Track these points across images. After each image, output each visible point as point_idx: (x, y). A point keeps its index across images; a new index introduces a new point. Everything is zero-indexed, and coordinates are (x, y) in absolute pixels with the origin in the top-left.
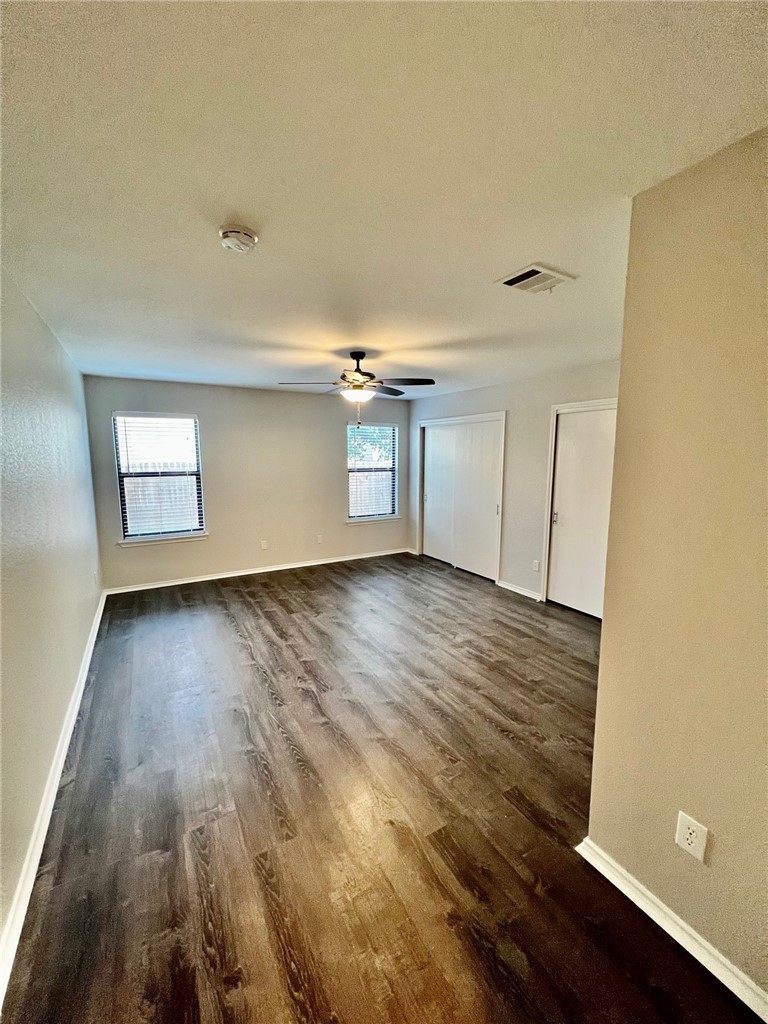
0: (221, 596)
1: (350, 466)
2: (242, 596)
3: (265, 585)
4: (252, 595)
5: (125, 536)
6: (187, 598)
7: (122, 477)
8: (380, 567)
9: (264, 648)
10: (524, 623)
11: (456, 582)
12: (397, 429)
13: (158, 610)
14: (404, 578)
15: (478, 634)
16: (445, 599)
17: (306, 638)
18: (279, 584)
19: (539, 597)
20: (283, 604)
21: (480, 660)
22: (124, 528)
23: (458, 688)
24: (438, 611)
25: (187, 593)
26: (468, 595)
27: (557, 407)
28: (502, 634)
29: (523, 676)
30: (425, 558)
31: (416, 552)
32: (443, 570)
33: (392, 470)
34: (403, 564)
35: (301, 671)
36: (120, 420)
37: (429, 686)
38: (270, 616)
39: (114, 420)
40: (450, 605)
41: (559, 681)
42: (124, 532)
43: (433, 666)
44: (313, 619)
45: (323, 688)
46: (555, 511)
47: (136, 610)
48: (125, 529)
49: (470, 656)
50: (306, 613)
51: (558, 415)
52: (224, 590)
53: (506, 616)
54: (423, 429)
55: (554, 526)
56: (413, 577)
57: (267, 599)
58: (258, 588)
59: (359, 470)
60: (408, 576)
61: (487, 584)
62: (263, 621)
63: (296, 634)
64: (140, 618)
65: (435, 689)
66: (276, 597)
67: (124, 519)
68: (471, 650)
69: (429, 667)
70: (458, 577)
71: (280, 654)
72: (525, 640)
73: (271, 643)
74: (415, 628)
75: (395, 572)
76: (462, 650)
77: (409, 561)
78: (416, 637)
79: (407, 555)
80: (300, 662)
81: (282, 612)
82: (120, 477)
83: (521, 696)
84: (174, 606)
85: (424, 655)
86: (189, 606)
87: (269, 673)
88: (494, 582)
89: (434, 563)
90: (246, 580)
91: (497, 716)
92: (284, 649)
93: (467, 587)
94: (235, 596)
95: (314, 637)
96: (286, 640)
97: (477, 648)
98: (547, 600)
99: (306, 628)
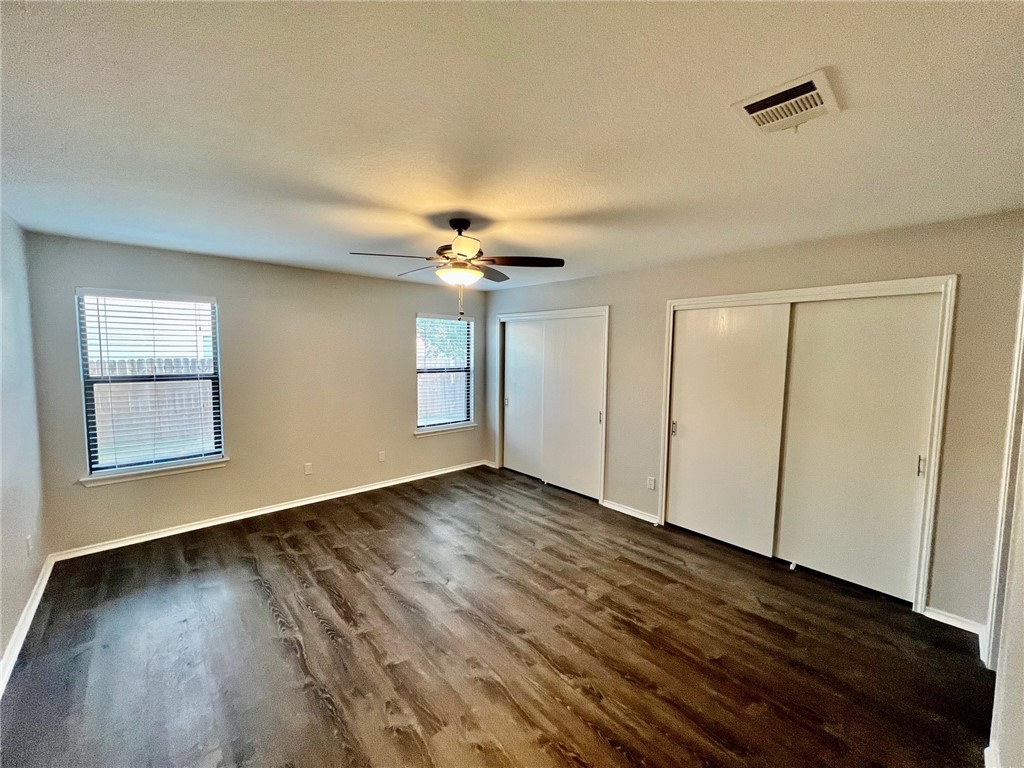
0: (248, 549)
1: (419, 366)
2: (281, 548)
3: (312, 526)
4: (295, 543)
5: (92, 470)
6: (192, 557)
7: (89, 384)
8: (457, 487)
9: (322, 645)
10: (657, 561)
11: (555, 504)
12: (472, 324)
13: (142, 585)
14: (491, 501)
15: (611, 582)
16: (552, 530)
17: (386, 618)
18: (334, 523)
19: (656, 520)
20: (341, 555)
21: (634, 631)
22: (91, 458)
23: (626, 689)
24: (549, 550)
25: (192, 547)
26: (574, 522)
27: (674, 302)
28: (640, 580)
29: (697, 651)
30: (508, 474)
31: (495, 465)
32: (534, 488)
33: (467, 370)
34: (485, 482)
35: (388, 690)
36: (89, 300)
37: (586, 691)
38: (323, 580)
39: (80, 300)
40: (560, 540)
41: (747, 656)
42: (91, 464)
43: (577, 650)
44: (388, 579)
45: (433, 723)
46: (674, 419)
47: (103, 588)
48: (93, 459)
49: (616, 623)
50: (377, 570)
51: (674, 312)
52: (250, 537)
53: (632, 551)
54: (503, 325)
55: (673, 438)
56: (502, 499)
57: (316, 549)
58: (301, 532)
59: (431, 371)
60: (497, 499)
61: (590, 503)
62: (315, 591)
63: (369, 613)
64: (109, 603)
65: (597, 697)
66: (329, 545)
67: (92, 444)
68: (616, 614)
69: (571, 651)
70: (556, 498)
71: (349, 654)
72: (669, 587)
73: (333, 633)
74: (532, 582)
75: (479, 493)
76: (604, 614)
77: (490, 477)
78: (537, 597)
79: (484, 469)
80: (384, 669)
81: (342, 570)
82: (86, 383)
83: (715, 693)
84: (172, 573)
85: (558, 628)
86: (195, 570)
87: (337, 700)
88: (597, 501)
89: (518, 478)
90: (282, 519)
91: (702, 741)
92: (356, 643)
93: (569, 510)
94: (270, 549)
95: (397, 614)
96: (355, 625)
97: (621, 608)
98: (666, 523)
99: (383, 599)
